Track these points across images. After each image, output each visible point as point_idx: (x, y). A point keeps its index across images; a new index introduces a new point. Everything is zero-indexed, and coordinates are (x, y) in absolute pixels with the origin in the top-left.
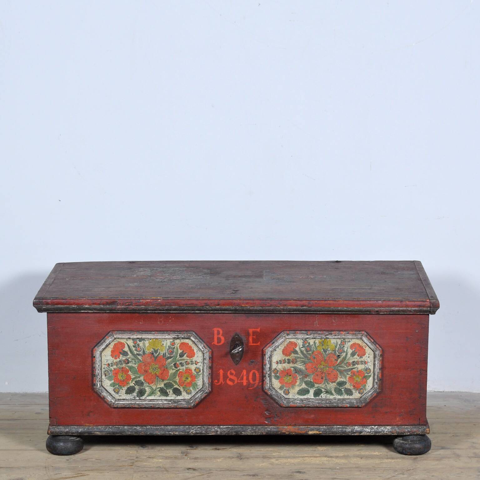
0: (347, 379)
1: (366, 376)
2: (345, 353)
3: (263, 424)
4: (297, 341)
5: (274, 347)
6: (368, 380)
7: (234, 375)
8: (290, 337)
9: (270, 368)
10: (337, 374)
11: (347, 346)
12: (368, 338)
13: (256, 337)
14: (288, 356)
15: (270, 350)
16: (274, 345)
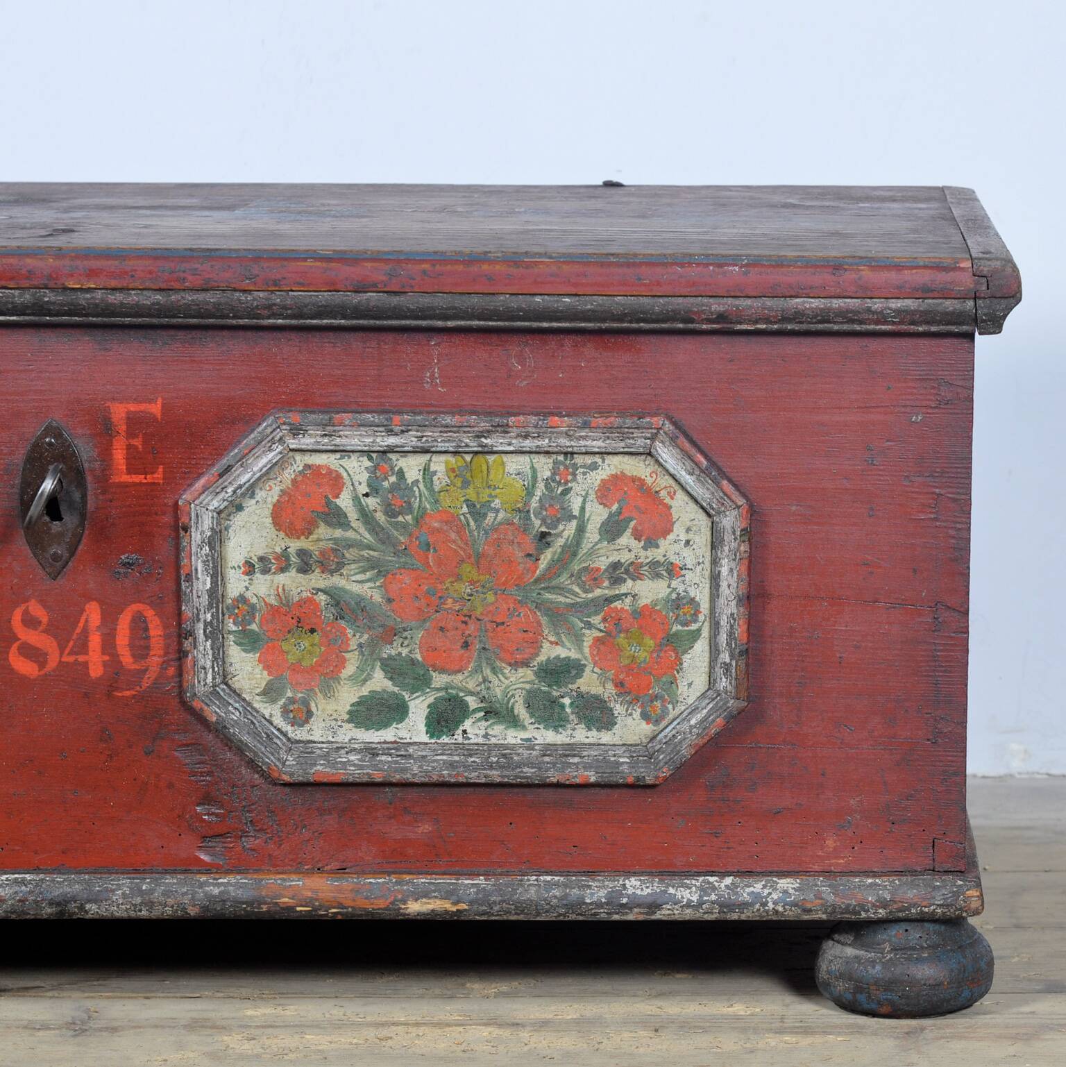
0: (587, 650)
1: (676, 634)
2: (574, 523)
3: (189, 867)
4: (341, 462)
5: (230, 490)
6: (685, 652)
7: (41, 628)
8: (306, 441)
9: (216, 593)
10: (540, 625)
11: (586, 483)
12: (682, 450)
13: (145, 442)
14: (298, 538)
15: (211, 508)
16: (230, 483)
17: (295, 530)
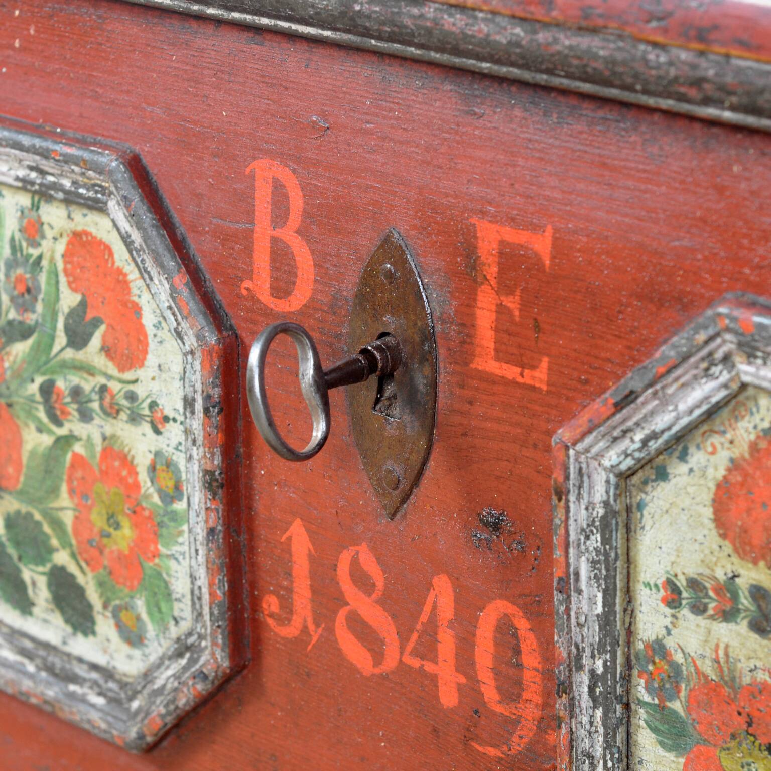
7: (375, 596)
9: (611, 626)
13: (525, 306)
14: (755, 562)
15: (607, 463)
16: (637, 424)
17: (750, 544)
